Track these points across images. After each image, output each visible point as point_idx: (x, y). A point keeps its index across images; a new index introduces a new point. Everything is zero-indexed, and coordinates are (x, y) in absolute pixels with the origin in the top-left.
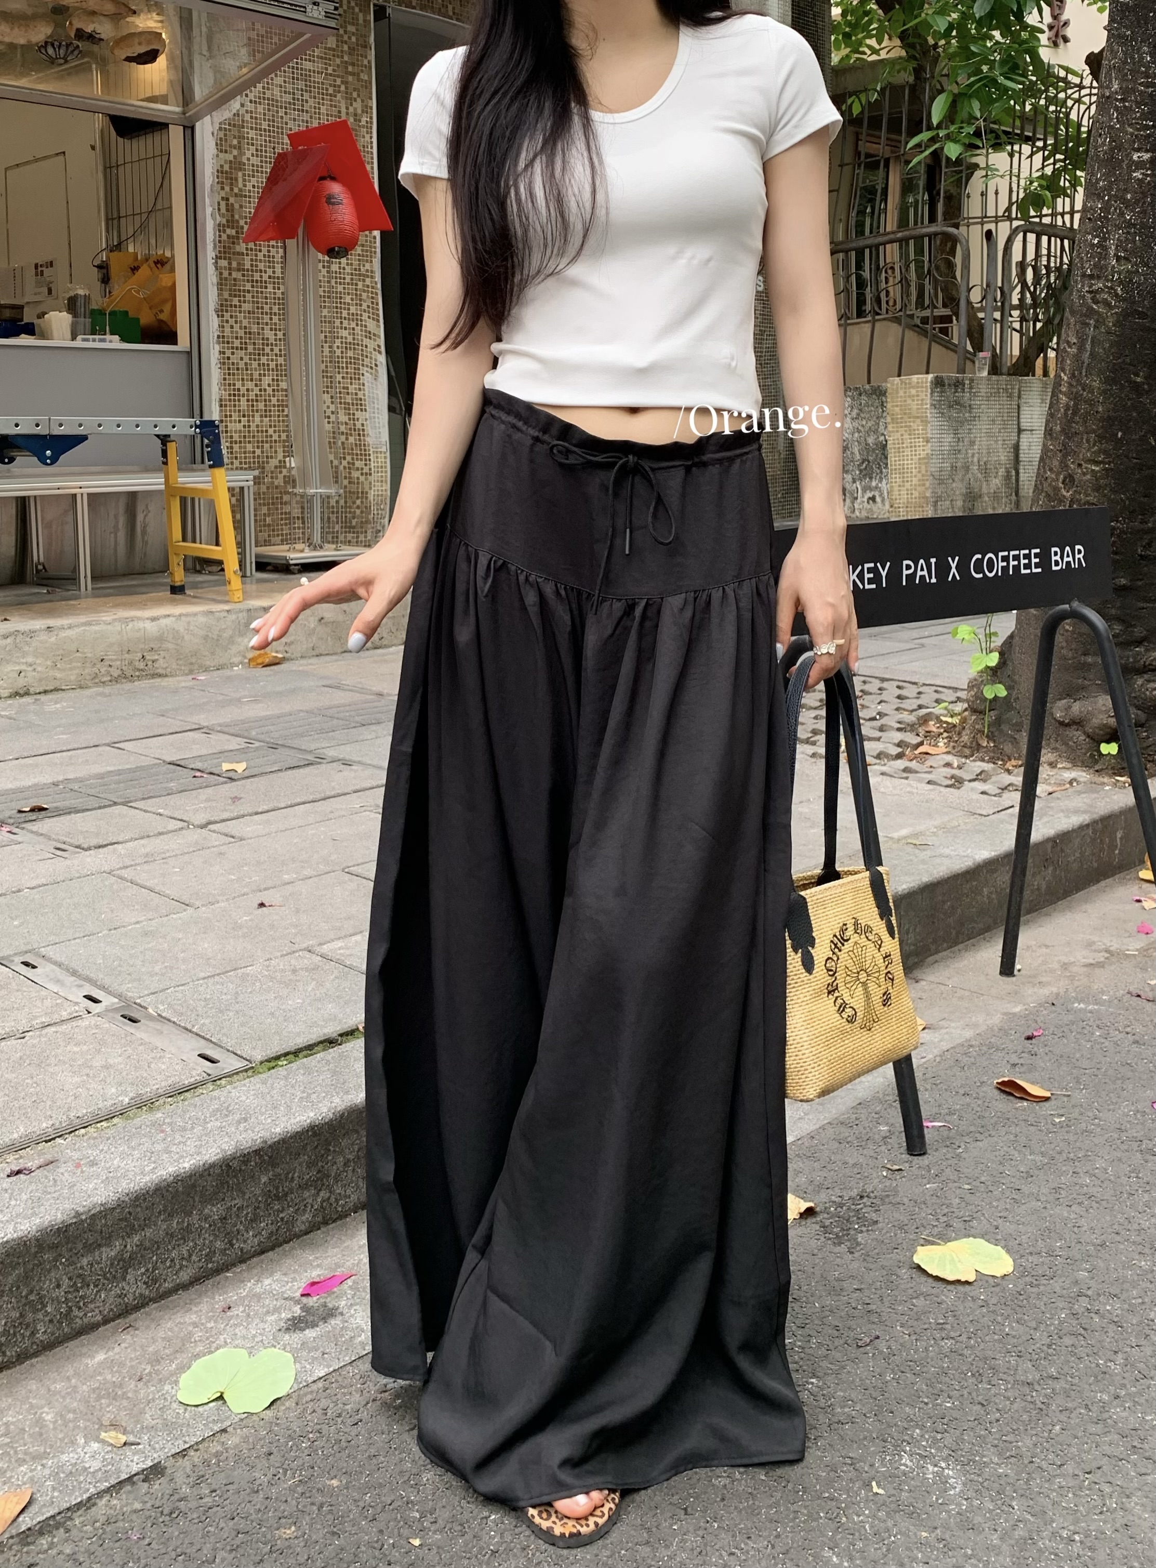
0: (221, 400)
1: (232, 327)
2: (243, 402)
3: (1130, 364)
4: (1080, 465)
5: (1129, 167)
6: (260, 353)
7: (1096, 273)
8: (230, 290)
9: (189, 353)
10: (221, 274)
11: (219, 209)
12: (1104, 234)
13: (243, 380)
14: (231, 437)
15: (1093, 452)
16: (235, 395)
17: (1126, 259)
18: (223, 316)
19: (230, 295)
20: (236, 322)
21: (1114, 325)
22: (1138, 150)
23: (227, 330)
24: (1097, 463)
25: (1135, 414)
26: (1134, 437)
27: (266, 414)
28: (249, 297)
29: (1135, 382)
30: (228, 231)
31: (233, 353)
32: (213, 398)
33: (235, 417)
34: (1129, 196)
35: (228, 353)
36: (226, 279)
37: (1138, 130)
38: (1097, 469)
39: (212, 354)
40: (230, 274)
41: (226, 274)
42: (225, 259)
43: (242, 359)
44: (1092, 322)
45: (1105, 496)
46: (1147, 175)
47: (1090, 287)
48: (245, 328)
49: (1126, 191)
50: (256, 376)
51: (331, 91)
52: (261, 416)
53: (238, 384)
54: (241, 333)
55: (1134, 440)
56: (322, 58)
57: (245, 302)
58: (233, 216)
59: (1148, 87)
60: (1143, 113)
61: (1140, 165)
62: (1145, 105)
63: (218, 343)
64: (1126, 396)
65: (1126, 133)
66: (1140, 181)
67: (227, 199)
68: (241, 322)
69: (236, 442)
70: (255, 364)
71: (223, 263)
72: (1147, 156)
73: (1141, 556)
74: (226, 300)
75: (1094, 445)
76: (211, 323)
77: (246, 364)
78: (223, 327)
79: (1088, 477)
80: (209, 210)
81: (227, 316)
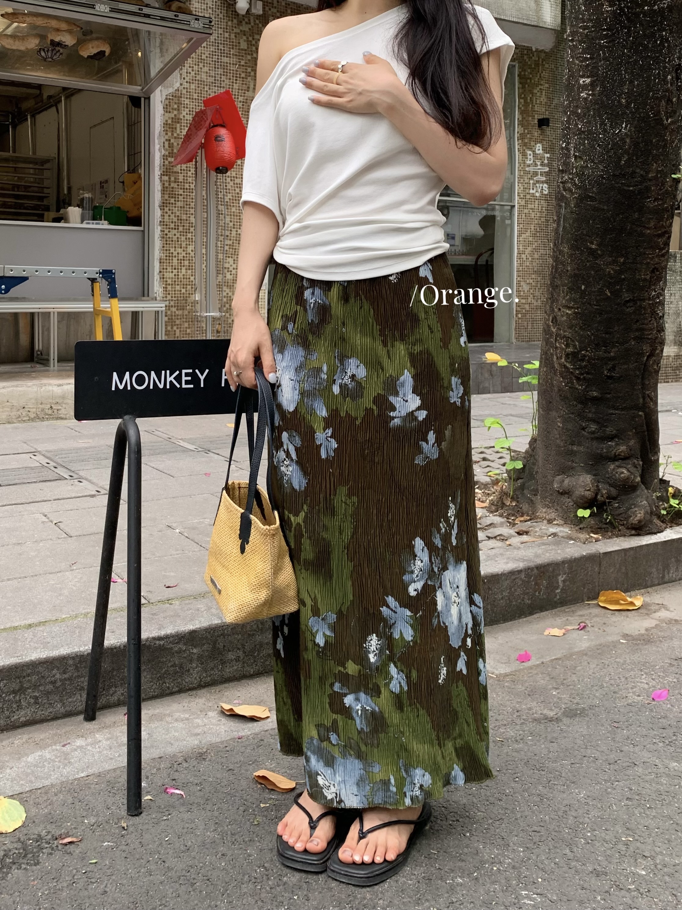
0: (161, 259)
1: (169, 216)
2: (175, 261)
3: (587, 235)
4: (560, 309)
5: (578, 89)
6: (187, 231)
7: (565, 168)
8: (169, 194)
9: (143, 231)
10: (164, 184)
11: (164, 146)
12: (568, 139)
13: (175, 247)
14: (166, 281)
15: (567, 300)
16: (170, 256)
17: (580, 157)
18: (164, 209)
19: (169, 197)
20: (172, 213)
21: (575, 207)
22: (583, 77)
23: (166, 217)
24: (569, 308)
25: (593, 272)
26: (593, 289)
27: (189, 268)
28: (181, 198)
29: (591, 249)
30: (169, 159)
31: (169, 232)
32: (156, 258)
33: (169, 269)
34: (579, 111)
35: (166, 231)
36: (167, 188)
37: (582, 62)
38: (570, 312)
39: (157, 231)
40: (170, 185)
41: (167, 184)
42: (167, 175)
43: (175, 235)
44: (563, 204)
45: (576, 332)
46: (589, 95)
47: (562, 179)
48: (178, 216)
49: (577, 107)
50: (184, 245)
51: (243, 75)
52: (186, 269)
53: (172, 250)
54: (175, 219)
55: (594, 292)
56: (236, 55)
57: (178, 201)
58: (173, 150)
59: (584, 29)
60: (583, 49)
61: (584, 87)
62: (584, 43)
63: (160, 225)
64: (586, 259)
65: (575, 64)
66: (585, 99)
67: (170, 140)
68: (175, 213)
69: (169, 284)
70: (183, 238)
71: (166, 178)
72: (588, 80)
73: (607, 376)
74: (166, 200)
75: (567, 295)
76: (157, 213)
77: (178, 238)
78: (164, 216)
79: (565, 318)
80: (157, 147)
81: (166, 209)
